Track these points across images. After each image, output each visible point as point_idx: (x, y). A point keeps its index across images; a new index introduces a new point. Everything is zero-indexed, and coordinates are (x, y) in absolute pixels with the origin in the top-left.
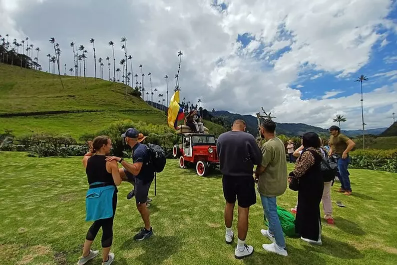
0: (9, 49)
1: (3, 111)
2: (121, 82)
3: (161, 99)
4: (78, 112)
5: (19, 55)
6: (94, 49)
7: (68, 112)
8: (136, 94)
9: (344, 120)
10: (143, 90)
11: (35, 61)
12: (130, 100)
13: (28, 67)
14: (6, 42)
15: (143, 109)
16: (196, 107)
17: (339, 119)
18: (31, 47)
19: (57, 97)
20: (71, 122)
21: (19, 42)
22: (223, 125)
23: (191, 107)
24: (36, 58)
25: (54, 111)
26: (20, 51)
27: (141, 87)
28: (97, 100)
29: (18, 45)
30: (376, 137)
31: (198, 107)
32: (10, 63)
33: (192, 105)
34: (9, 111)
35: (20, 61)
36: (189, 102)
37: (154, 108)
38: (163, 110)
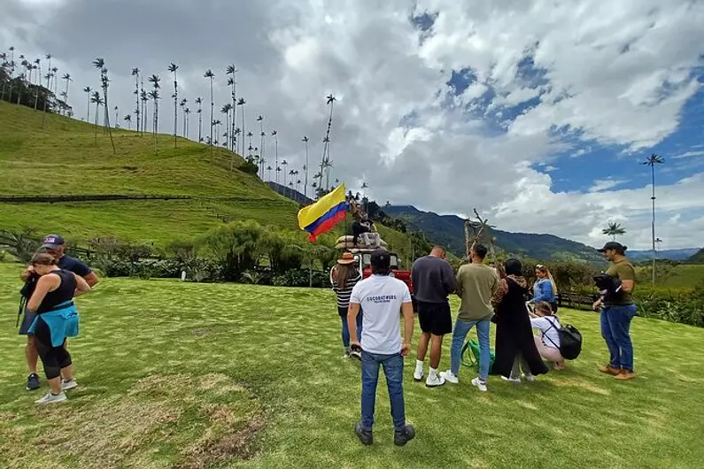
0: (15, 75)
1: (5, 191)
2: (221, 145)
3: (294, 178)
4: (145, 198)
5: (32, 86)
6: (176, 83)
7: (126, 198)
8: (250, 168)
9: (621, 232)
10: (262, 161)
11: (62, 98)
12: (238, 179)
13: (47, 110)
14: (9, 61)
15: (261, 197)
16: (357, 198)
17: (613, 230)
19: (104, 168)
20: (132, 216)
22: (404, 231)
24: (64, 94)
25: (101, 194)
26: (34, 79)
27: (257, 156)
28: (178, 178)
29: (30, 68)
30: (675, 264)
31: (361, 197)
32: (14, 101)
33: (350, 193)
34: (17, 193)
35: (34, 99)
37: (280, 195)
38: (296, 200)
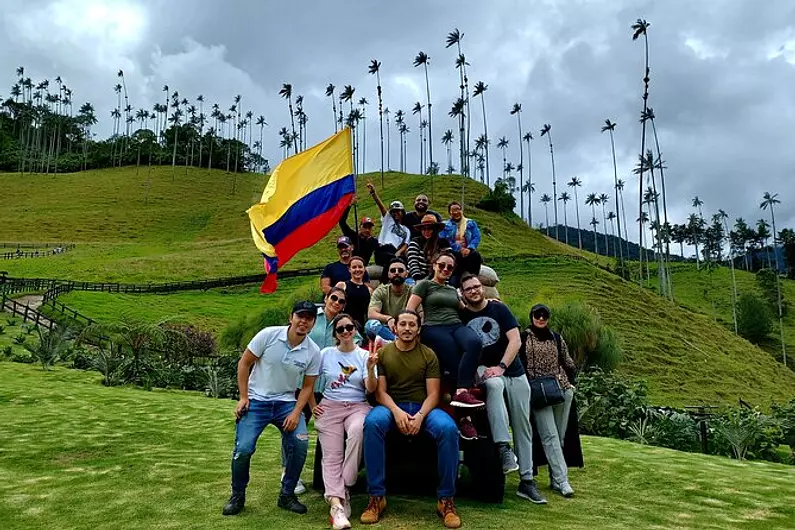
0: (205, 131)
5: (224, 141)
6: (379, 88)
10: (528, 187)
11: (256, 151)
13: (240, 170)
14: (197, 115)
15: (518, 252)
18: (248, 119)
21: (225, 111)
23: (733, 235)
24: (258, 144)
29: (222, 119)
32: (205, 165)
33: (741, 223)
35: (226, 157)
36: (723, 213)
38: (610, 255)
